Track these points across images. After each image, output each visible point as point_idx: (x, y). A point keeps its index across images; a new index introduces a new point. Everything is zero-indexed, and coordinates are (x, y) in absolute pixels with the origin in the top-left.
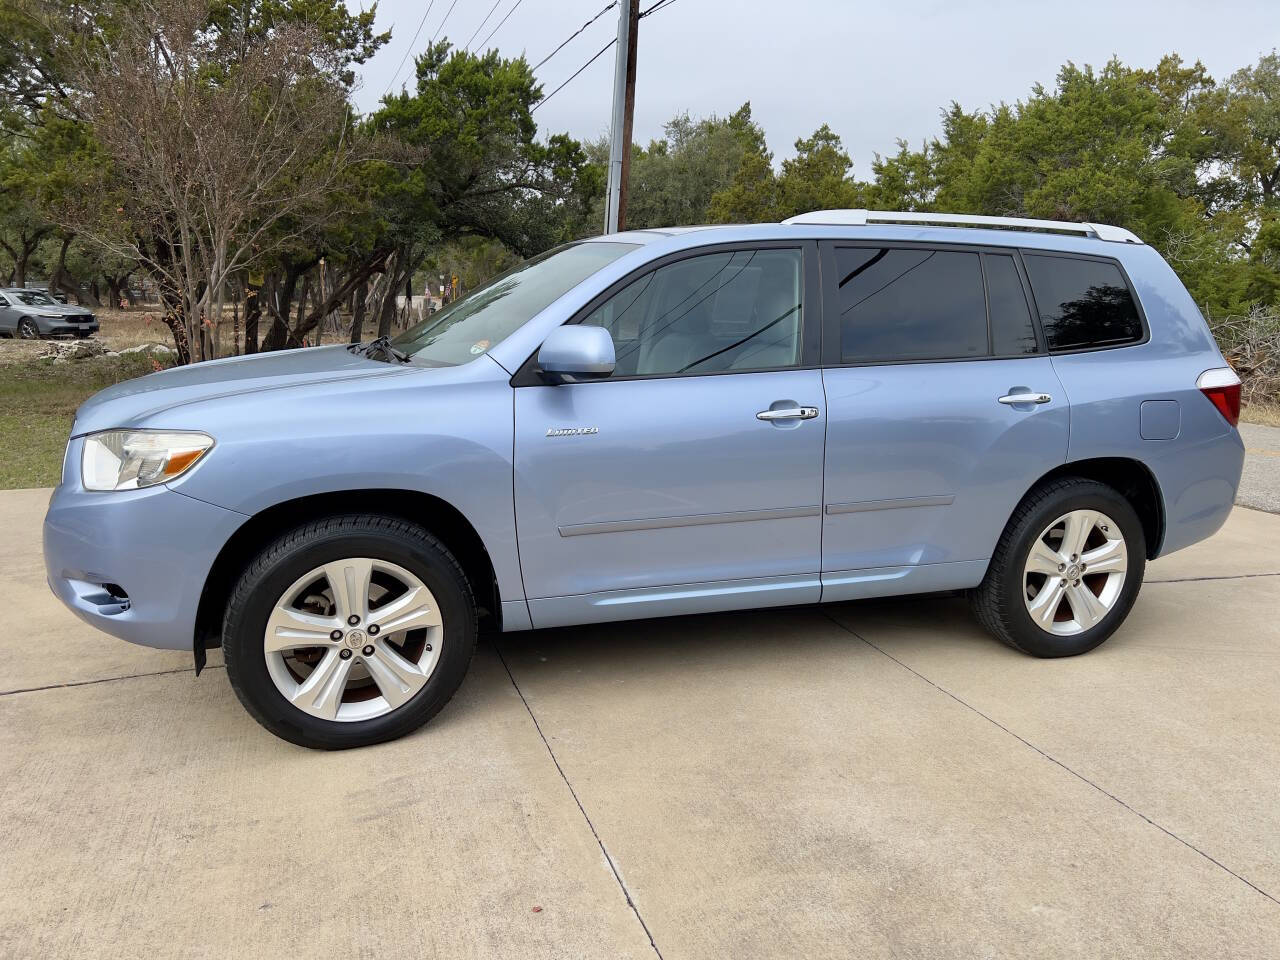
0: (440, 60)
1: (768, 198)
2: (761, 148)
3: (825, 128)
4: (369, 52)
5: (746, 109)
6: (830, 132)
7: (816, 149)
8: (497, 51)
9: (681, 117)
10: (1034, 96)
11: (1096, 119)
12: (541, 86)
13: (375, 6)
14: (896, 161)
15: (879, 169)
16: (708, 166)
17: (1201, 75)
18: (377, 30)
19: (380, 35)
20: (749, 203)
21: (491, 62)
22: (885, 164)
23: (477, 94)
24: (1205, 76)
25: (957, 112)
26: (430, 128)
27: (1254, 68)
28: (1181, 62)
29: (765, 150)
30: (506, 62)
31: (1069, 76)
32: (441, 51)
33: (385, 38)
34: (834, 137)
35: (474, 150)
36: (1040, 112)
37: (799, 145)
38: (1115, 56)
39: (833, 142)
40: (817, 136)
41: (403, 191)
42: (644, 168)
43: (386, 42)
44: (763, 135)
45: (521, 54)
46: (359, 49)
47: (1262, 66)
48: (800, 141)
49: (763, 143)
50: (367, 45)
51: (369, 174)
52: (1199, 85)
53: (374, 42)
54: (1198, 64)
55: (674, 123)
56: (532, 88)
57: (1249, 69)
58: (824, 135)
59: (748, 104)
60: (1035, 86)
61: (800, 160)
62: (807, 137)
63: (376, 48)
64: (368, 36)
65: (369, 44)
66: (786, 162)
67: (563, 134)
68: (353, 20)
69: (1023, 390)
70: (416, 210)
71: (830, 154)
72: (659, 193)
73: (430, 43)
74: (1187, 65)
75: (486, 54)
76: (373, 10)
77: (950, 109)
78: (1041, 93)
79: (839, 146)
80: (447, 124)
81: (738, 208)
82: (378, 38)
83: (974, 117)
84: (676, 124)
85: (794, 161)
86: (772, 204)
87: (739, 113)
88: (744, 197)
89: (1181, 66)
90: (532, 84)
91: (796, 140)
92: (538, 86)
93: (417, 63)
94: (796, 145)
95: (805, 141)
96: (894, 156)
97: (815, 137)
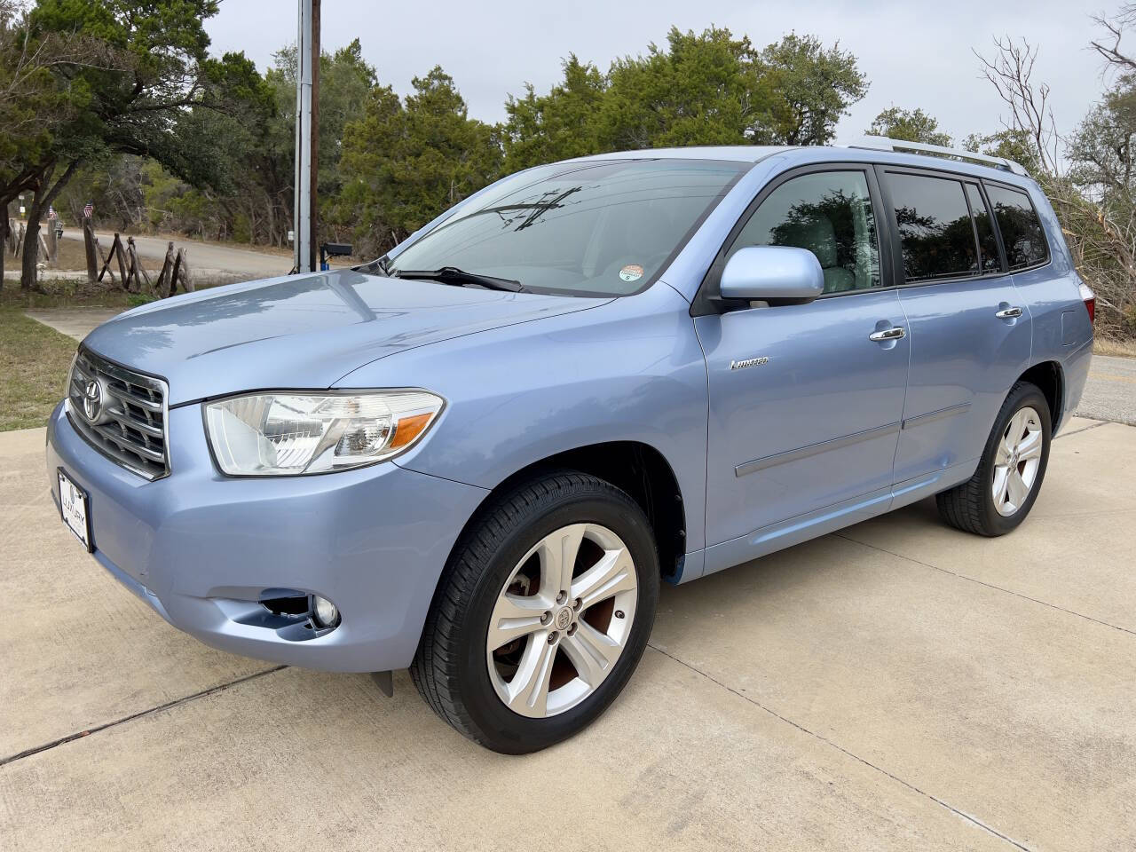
1: (401, 131)
2: (374, 82)
3: (439, 69)
5: (356, 45)
6: (444, 73)
7: (431, 87)
10: (650, 53)
11: (703, 77)
14: (526, 102)
15: (512, 109)
16: (330, 97)
17: (748, 47)
20: (384, 133)
22: (517, 104)
24: (751, 48)
25: (574, 64)
27: (780, 45)
28: (731, 35)
31: (676, 40)
34: (446, 78)
35: (148, 62)
36: (657, 67)
37: (415, 82)
38: (713, 25)
39: (448, 82)
44: (374, 70)
47: (785, 43)
48: (416, 79)
49: (375, 78)
52: (745, 55)
54: (746, 38)
55: (283, 52)
57: (776, 45)
58: (438, 74)
59: (357, 40)
60: (650, 44)
61: (421, 97)
62: (423, 76)
66: (409, 97)
70: (80, 125)
71: (448, 92)
74: (736, 38)
77: (569, 60)
78: (655, 52)
79: (452, 85)
80: (114, 31)
81: (375, 137)
83: (587, 69)
84: (286, 54)
85: (415, 97)
86: (405, 136)
87: (350, 49)
89: (731, 39)
91: (413, 78)
94: (413, 83)
95: (421, 79)
96: (524, 98)
97: (430, 76)
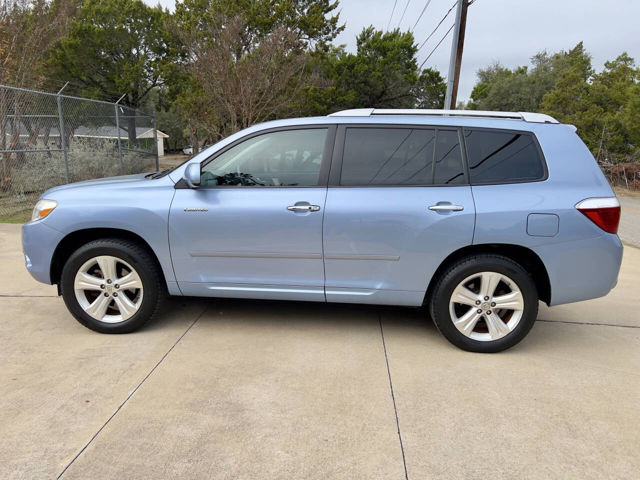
0: (368, 36)
3: (625, 54)
4: (334, 36)
5: (580, 46)
6: (628, 57)
7: (617, 67)
8: (399, 29)
9: (541, 52)
12: (417, 45)
13: (339, 14)
18: (338, 25)
19: (340, 27)
21: (396, 34)
23: (383, 51)
26: (359, 69)
29: (590, 68)
30: (404, 34)
32: (369, 32)
33: (342, 28)
34: (630, 59)
37: (607, 65)
39: (629, 62)
40: (619, 59)
41: (344, 100)
42: (509, 82)
43: (343, 30)
44: (589, 60)
45: (408, 30)
46: (330, 35)
48: (608, 62)
50: (334, 32)
51: (327, 92)
53: (338, 30)
55: (537, 56)
56: (412, 46)
58: (625, 58)
59: (581, 43)
61: (605, 73)
62: (613, 59)
63: (338, 33)
64: (334, 28)
65: (335, 31)
66: (597, 73)
67: (429, 68)
68: (327, 21)
69: (448, 203)
72: (516, 95)
73: (364, 28)
75: (393, 31)
76: (338, 16)
79: (633, 64)
80: (367, 67)
82: (339, 28)
84: (538, 57)
85: (600, 74)
86: (579, 99)
87: (576, 48)
88: (562, 96)
90: (412, 44)
91: (605, 62)
92: (415, 45)
93: (357, 39)
94: (605, 65)
95: (611, 62)
97: (617, 60)
